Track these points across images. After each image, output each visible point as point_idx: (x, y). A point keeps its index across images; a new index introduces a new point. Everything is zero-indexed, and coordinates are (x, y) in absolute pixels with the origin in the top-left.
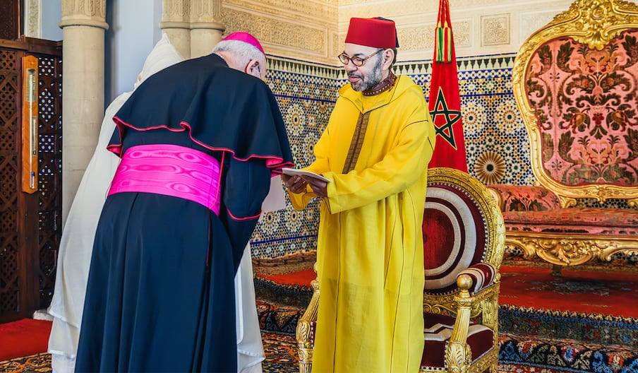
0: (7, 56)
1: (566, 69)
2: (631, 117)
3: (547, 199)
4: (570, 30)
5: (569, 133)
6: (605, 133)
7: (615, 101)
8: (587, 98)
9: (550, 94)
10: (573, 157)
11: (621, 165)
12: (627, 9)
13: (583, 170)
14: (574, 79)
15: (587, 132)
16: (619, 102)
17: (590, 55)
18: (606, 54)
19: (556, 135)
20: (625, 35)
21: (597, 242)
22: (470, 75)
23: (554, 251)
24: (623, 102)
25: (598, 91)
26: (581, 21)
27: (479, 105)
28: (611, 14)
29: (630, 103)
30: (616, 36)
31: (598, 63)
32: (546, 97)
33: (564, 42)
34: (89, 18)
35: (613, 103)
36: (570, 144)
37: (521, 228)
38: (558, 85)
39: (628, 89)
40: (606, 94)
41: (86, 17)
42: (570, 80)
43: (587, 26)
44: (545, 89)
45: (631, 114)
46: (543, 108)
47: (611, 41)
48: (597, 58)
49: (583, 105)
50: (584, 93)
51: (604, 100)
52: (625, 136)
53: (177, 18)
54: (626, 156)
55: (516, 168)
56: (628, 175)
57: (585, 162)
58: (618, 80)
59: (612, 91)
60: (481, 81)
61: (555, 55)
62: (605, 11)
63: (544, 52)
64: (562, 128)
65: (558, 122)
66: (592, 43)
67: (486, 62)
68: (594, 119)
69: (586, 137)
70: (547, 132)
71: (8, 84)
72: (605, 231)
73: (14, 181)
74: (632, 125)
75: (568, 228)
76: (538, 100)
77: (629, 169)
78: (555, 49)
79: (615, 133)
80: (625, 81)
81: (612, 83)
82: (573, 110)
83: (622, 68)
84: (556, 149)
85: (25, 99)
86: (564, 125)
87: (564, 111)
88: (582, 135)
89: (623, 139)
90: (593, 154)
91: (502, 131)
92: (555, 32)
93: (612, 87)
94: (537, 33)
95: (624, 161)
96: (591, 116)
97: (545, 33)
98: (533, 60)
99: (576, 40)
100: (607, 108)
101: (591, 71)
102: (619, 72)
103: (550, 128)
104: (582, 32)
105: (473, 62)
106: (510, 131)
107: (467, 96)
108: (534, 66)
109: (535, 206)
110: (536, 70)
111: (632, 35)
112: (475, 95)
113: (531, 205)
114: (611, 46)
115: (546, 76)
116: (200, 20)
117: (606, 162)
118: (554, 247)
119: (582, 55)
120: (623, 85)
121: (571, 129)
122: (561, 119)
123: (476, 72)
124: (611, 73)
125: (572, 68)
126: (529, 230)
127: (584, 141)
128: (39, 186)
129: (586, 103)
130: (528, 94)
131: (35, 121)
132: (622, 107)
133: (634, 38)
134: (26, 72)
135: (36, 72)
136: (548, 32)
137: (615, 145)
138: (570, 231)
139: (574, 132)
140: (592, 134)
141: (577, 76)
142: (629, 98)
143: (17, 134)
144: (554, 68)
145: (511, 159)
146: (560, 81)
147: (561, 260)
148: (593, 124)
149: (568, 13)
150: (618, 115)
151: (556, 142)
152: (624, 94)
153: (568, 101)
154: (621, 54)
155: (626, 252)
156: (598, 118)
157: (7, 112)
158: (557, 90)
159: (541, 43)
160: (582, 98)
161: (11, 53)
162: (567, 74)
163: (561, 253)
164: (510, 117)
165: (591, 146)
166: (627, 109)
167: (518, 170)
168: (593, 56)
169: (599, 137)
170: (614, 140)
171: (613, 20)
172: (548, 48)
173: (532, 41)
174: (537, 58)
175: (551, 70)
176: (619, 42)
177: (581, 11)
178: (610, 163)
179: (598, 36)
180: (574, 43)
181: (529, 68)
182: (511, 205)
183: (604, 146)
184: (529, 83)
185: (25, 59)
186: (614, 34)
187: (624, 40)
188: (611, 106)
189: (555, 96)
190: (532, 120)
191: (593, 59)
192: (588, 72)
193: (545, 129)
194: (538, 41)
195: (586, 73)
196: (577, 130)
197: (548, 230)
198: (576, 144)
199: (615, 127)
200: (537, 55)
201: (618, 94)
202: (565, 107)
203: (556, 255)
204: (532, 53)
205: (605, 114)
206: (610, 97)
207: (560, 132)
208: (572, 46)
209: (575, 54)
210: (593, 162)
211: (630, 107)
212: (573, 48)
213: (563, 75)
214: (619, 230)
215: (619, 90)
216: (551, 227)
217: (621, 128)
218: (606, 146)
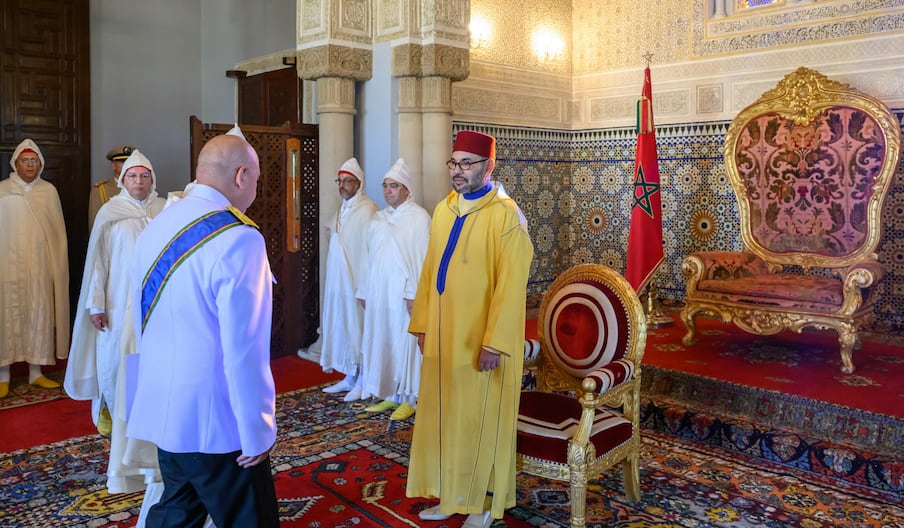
0: (275, 140)
1: (773, 144)
2: (834, 191)
3: (755, 264)
4: (778, 106)
5: (775, 204)
6: (810, 205)
7: (819, 175)
8: (792, 172)
9: (758, 166)
10: (779, 226)
11: (826, 236)
12: (831, 87)
13: (789, 239)
14: (781, 153)
15: (792, 203)
16: (823, 176)
17: (797, 131)
18: (811, 131)
19: (763, 204)
20: (829, 112)
21: (789, 315)
22: (687, 140)
23: (748, 320)
24: (826, 176)
25: (803, 165)
26: (788, 98)
27: (695, 168)
28: (816, 92)
29: (833, 177)
30: (821, 113)
31: (803, 139)
32: (755, 170)
33: (772, 118)
34: (338, 106)
35: (817, 177)
36: (777, 213)
37: (719, 296)
38: (766, 158)
39: (831, 164)
40: (811, 168)
41: (335, 105)
42: (776, 154)
43: (793, 103)
44: (753, 161)
45: (835, 188)
46: (752, 179)
47: (816, 118)
48: (803, 134)
49: (789, 178)
50: (789, 167)
51: (808, 174)
52: (828, 209)
53: (411, 104)
54: (829, 228)
55: (728, 226)
56: (832, 245)
57: (791, 232)
58: (821, 155)
59: (816, 166)
60: (696, 146)
61: (763, 130)
62: (810, 88)
63: (753, 127)
64: (770, 198)
65: (765, 194)
66: (798, 119)
67: (701, 128)
68: (799, 191)
69: (791, 208)
70: (756, 201)
71: (275, 163)
72: (796, 305)
73: (281, 242)
74: (835, 198)
75: (761, 300)
76: (747, 172)
77: (832, 240)
78: (763, 124)
79: (819, 206)
80: (829, 157)
81: (816, 158)
82: (779, 182)
83: (826, 144)
84: (764, 218)
85: (289, 175)
86: (771, 196)
87: (771, 183)
88: (788, 206)
89: (827, 212)
90: (798, 225)
91: (715, 192)
92: (763, 108)
93: (816, 162)
94: (747, 109)
95: (828, 233)
96: (796, 189)
97: (753, 109)
98: (744, 134)
99: (783, 116)
100: (812, 181)
101: (796, 146)
102: (823, 148)
103: (758, 198)
104: (788, 109)
105: (689, 129)
106: (723, 192)
107: (684, 159)
108: (744, 139)
109: (740, 272)
110: (746, 144)
111: (836, 112)
112: (691, 159)
113: (737, 271)
114: (816, 123)
115: (754, 149)
116: (430, 105)
117: (811, 232)
118: (748, 317)
119: (788, 131)
120: (826, 160)
121: (777, 200)
122: (768, 190)
123: (692, 137)
124: (815, 148)
125: (778, 142)
126: (726, 298)
127: (789, 212)
128: (302, 246)
129: (792, 176)
130: (738, 165)
131: (298, 193)
132: (826, 181)
133: (838, 116)
134: (290, 152)
135: (298, 152)
136: (756, 108)
137: (819, 217)
138: (763, 303)
139: (780, 203)
140: (797, 205)
141: (783, 150)
142: (832, 172)
143: (283, 203)
144: (762, 143)
145: (723, 218)
146: (768, 155)
147: (755, 330)
148: (798, 196)
149: (775, 90)
150: (822, 189)
151: (764, 212)
152: (827, 169)
153: (775, 174)
154: (824, 131)
155: (817, 326)
156: (803, 191)
157: (274, 186)
158: (765, 163)
159: (751, 118)
160: (788, 171)
161: (277, 137)
162: (774, 149)
163: (755, 323)
164: (722, 180)
165: (796, 217)
166: (831, 183)
167: (730, 229)
168: (799, 131)
169: (804, 209)
170: (818, 212)
171: (817, 97)
172: (757, 123)
173: (742, 116)
174: (746, 132)
175: (759, 144)
176: (824, 119)
177: (787, 89)
178: (814, 233)
179: (803, 113)
180: (781, 119)
181: (740, 141)
182: (715, 272)
183: (808, 217)
184: (739, 156)
185: (288, 141)
186: (818, 111)
187: (828, 117)
188: (815, 179)
189: (762, 168)
190: (742, 190)
191: (799, 135)
192: (793, 147)
193: (754, 199)
194: (748, 117)
195: (791, 148)
196: (783, 201)
197: (742, 301)
198: (782, 215)
199: (819, 200)
200: (747, 130)
201: (822, 168)
202: (772, 179)
203: (750, 324)
204: (742, 127)
205: (810, 187)
206: (814, 171)
207: (768, 202)
208: (779, 121)
209: (781, 130)
210: (797, 232)
211: (833, 181)
212: (780, 125)
213: (771, 149)
214: (811, 304)
215: (822, 165)
216: (745, 298)
217: (825, 201)
218: (811, 217)
